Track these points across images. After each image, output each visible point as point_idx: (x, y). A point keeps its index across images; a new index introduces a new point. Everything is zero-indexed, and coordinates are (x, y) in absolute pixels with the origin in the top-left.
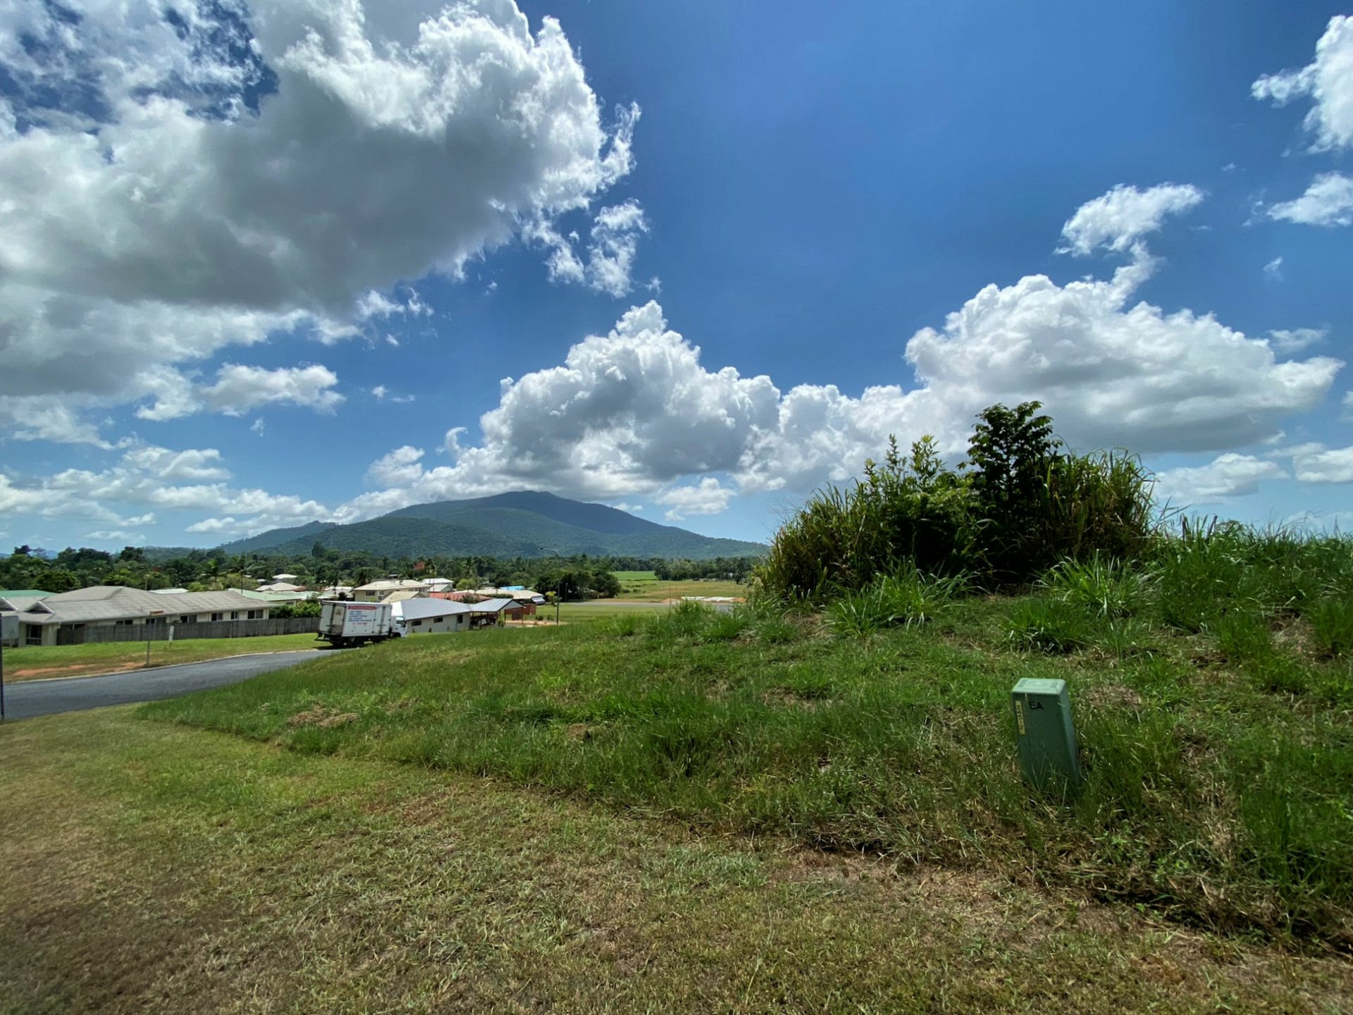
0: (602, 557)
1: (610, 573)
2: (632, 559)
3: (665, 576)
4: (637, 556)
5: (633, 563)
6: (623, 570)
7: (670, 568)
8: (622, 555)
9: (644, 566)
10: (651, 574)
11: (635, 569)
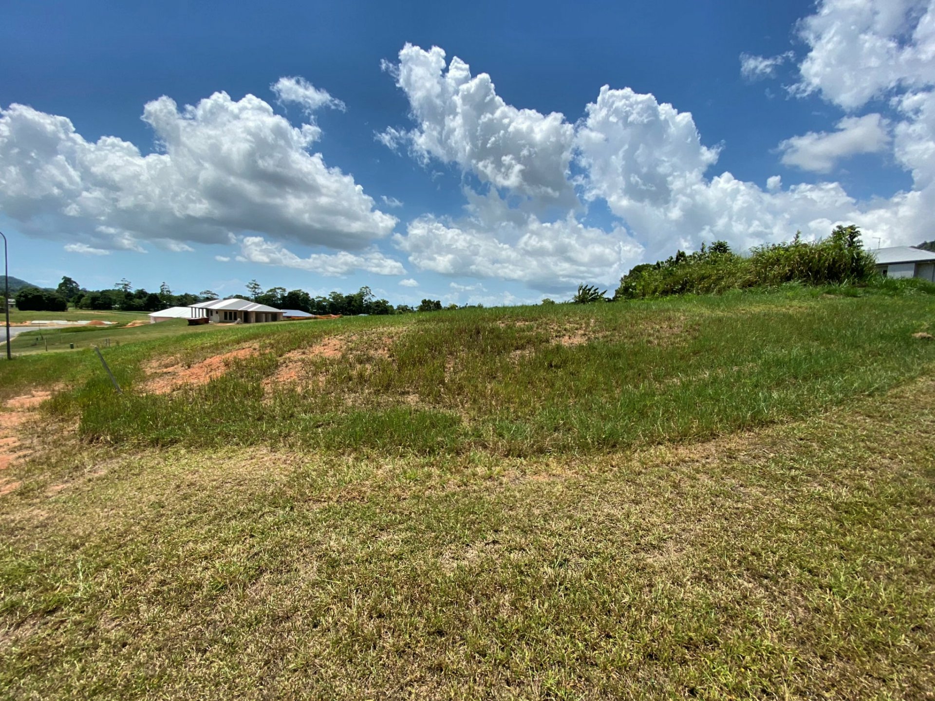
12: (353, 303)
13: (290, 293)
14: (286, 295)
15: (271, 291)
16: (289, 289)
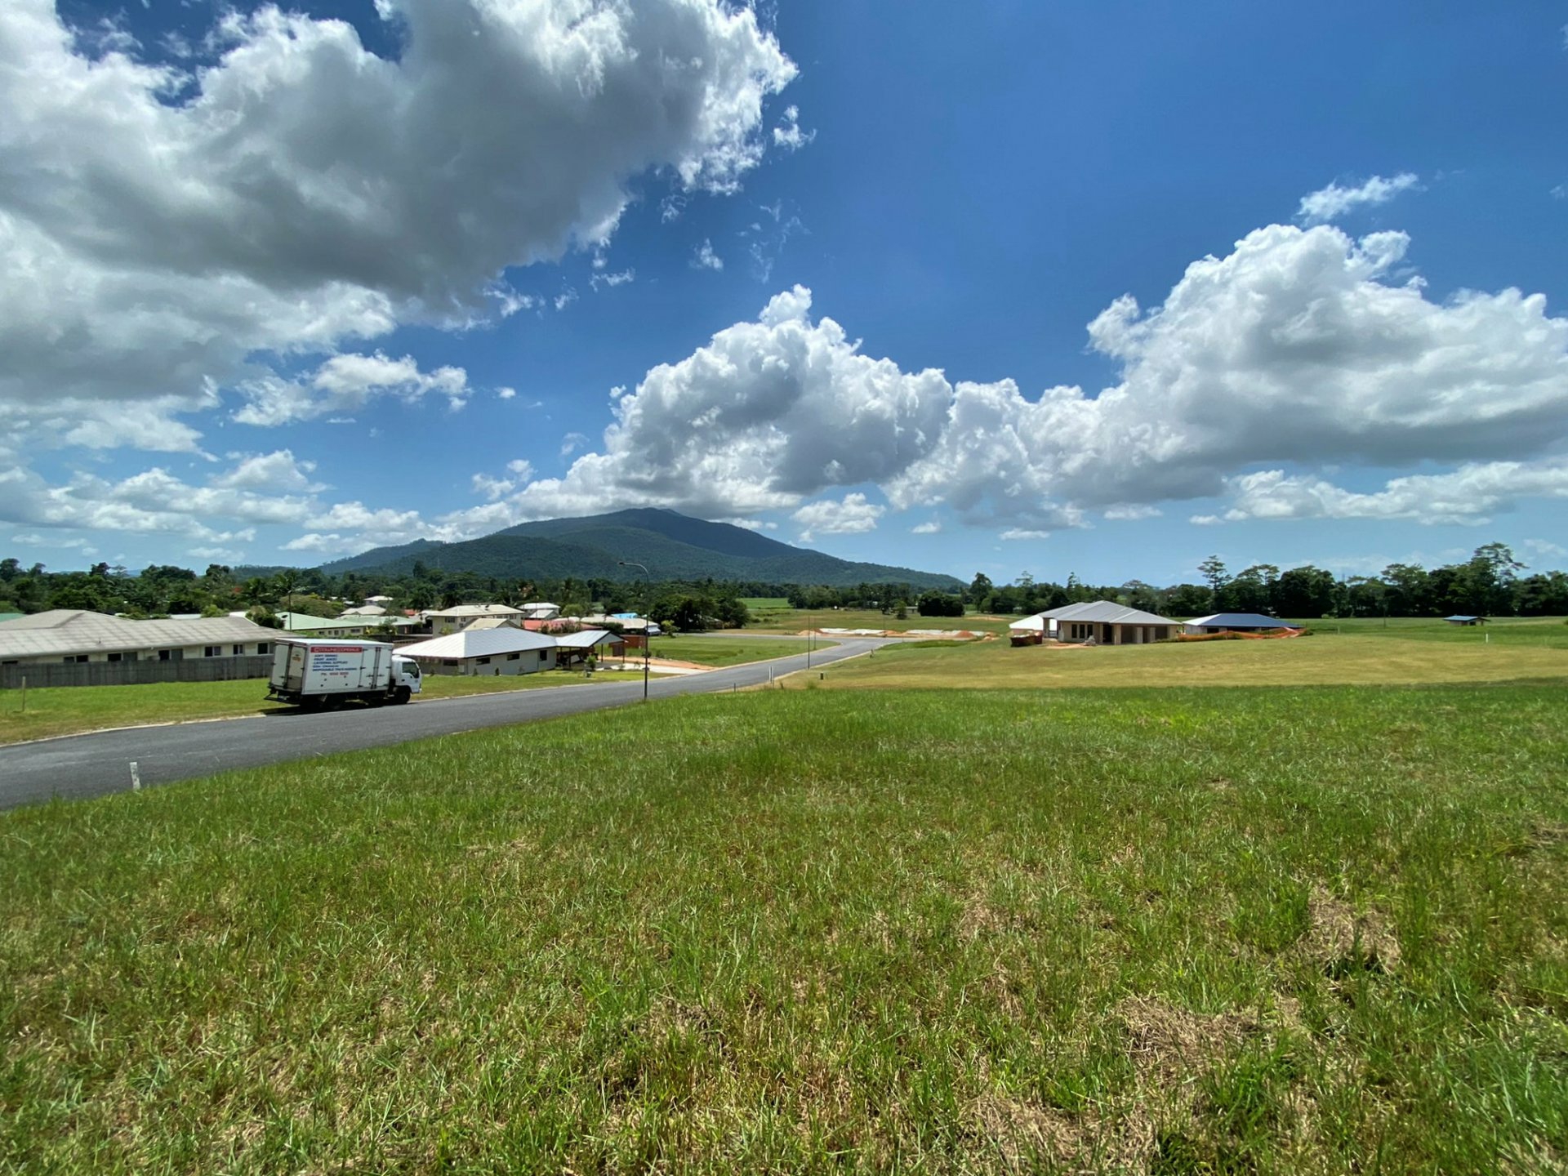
0: (730, 581)
1: (737, 600)
2: (764, 585)
3: (800, 604)
4: (768, 582)
5: (764, 590)
6: (753, 597)
7: (807, 594)
8: (752, 580)
9: (776, 593)
10: (784, 602)
11: (766, 596)
12: (1452, 586)
13: (1285, 575)
14: (1278, 579)
15: (1247, 573)
16: (1285, 567)
